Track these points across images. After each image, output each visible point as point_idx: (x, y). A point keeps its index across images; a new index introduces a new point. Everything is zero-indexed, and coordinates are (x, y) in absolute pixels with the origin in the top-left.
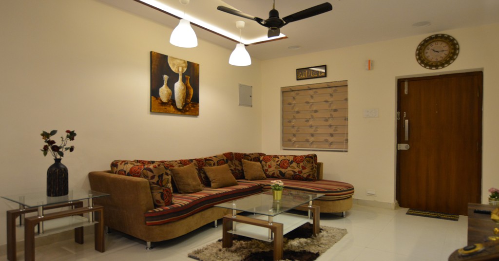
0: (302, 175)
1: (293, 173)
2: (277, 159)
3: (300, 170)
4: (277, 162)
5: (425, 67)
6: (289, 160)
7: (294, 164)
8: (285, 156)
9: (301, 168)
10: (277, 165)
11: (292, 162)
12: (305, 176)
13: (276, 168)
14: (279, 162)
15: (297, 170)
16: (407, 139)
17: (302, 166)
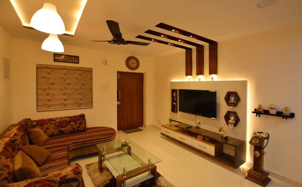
0: (79, 129)
1: (72, 129)
2: (54, 122)
3: (78, 126)
4: (55, 123)
5: (129, 69)
6: (66, 121)
7: (72, 123)
8: (60, 118)
9: (78, 124)
10: (56, 126)
11: (69, 122)
12: (82, 129)
13: (55, 128)
14: (57, 124)
15: (75, 126)
16: (120, 99)
17: (79, 123)
